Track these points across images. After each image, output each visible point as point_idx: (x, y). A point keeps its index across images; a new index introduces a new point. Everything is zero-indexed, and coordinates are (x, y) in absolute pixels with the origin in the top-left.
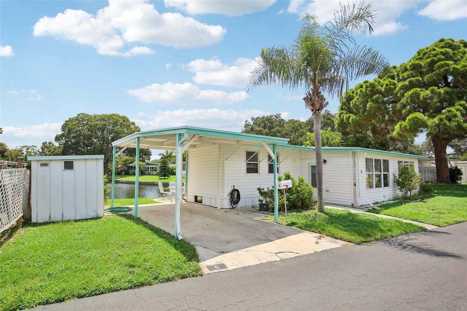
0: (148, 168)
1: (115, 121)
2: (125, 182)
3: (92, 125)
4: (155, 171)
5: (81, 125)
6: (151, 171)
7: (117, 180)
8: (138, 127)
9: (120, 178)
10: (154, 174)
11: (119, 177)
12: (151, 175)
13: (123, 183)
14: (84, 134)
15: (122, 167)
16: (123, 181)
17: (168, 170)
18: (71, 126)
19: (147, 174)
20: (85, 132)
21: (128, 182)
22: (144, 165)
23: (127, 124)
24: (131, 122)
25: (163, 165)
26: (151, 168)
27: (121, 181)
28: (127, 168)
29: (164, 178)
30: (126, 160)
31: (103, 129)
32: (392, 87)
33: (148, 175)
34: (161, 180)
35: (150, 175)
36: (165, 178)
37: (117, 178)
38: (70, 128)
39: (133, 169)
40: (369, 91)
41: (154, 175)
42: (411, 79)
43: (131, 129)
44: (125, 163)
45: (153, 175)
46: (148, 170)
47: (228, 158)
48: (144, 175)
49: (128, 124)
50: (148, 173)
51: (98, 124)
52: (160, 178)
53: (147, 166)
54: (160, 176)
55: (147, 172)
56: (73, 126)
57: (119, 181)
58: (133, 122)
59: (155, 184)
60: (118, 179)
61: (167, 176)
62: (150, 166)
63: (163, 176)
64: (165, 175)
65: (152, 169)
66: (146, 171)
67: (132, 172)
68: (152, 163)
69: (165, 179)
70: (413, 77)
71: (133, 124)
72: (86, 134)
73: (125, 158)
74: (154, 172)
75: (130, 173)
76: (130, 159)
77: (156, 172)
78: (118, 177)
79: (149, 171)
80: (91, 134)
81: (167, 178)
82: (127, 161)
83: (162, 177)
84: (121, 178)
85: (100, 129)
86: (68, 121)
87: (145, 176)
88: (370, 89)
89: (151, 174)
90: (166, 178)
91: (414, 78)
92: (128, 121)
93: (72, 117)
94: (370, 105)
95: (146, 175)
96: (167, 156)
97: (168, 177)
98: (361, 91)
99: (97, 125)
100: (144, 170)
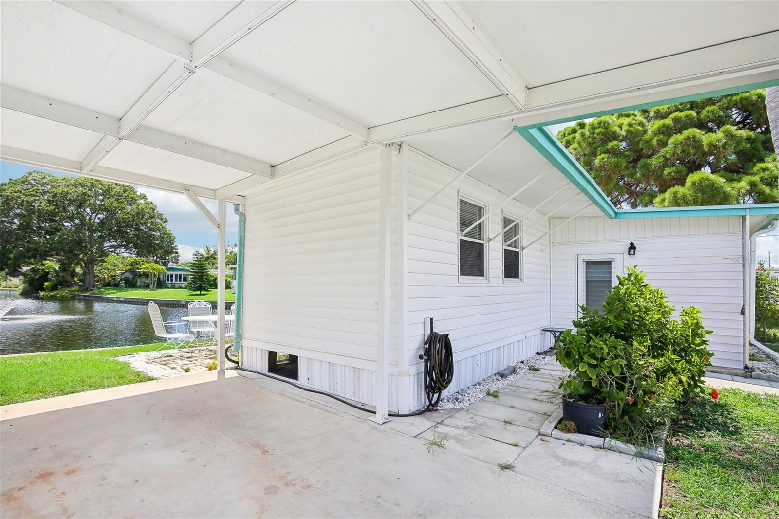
0: (172, 276)
1: (105, 189)
2: (123, 300)
3: (56, 194)
4: (184, 281)
5: (33, 191)
6: (176, 280)
7: (107, 297)
8: (152, 203)
9: (115, 293)
10: (183, 286)
11: (115, 291)
12: (177, 288)
13: (119, 301)
14: (39, 209)
15: (122, 274)
16: (120, 298)
17: (206, 279)
18: (11, 193)
19: (170, 286)
20: (41, 206)
21: (129, 300)
22: (162, 269)
23: (129, 196)
24: (138, 194)
25: (197, 271)
26: (176, 275)
27: (115, 299)
28: (131, 276)
29: (198, 292)
30: (134, 262)
31: (81, 203)
32: (640, 128)
33: (170, 288)
34: (193, 297)
35: (175, 288)
36: (200, 292)
37: (109, 293)
38: (8, 196)
39: (143, 277)
40: (598, 134)
41: (183, 288)
42: (677, 114)
43: (138, 205)
44: (132, 268)
45: (180, 287)
46: (172, 280)
47: (415, 211)
48: (163, 288)
49: (133, 196)
50: (172, 284)
51: (70, 192)
52: (192, 293)
53: (170, 273)
54: (191, 290)
55: (170, 282)
56: (15, 192)
57: (111, 297)
58: (143, 194)
59: (181, 305)
60: (110, 295)
61: (205, 290)
62: (174, 273)
63: (197, 290)
64: (200, 288)
65: (178, 278)
66: (168, 280)
67: (141, 282)
68: (180, 267)
69: (200, 294)
70: (681, 111)
71: (144, 197)
72: (42, 209)
73: (132, 259)
74: (182, 282)
75: (139, 284)
76: (142, 261)
77: (186, 283)
78: (112, 291)
79: (174, 282)
80: (54, 210)
81: (206, 292)
82: (137, 264)
83: (195, 291)
84: (117, 292)
85: (74, 201)
86: (6, 185)
87: (165, 290)
88: (600, 132)
89: (176, 286)
90: (202, 292)
91: (683, 113)
92: (133, 191)
93: (14, 178)
94: (603, 159)
95: (168, 288)
96: (208, 258)
97: (208, 291)
98: (583, 135)
99: (67, 193)
100: (163, 279)
